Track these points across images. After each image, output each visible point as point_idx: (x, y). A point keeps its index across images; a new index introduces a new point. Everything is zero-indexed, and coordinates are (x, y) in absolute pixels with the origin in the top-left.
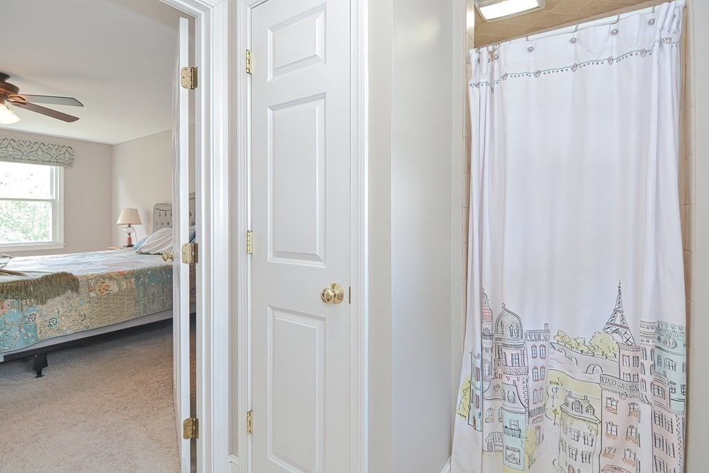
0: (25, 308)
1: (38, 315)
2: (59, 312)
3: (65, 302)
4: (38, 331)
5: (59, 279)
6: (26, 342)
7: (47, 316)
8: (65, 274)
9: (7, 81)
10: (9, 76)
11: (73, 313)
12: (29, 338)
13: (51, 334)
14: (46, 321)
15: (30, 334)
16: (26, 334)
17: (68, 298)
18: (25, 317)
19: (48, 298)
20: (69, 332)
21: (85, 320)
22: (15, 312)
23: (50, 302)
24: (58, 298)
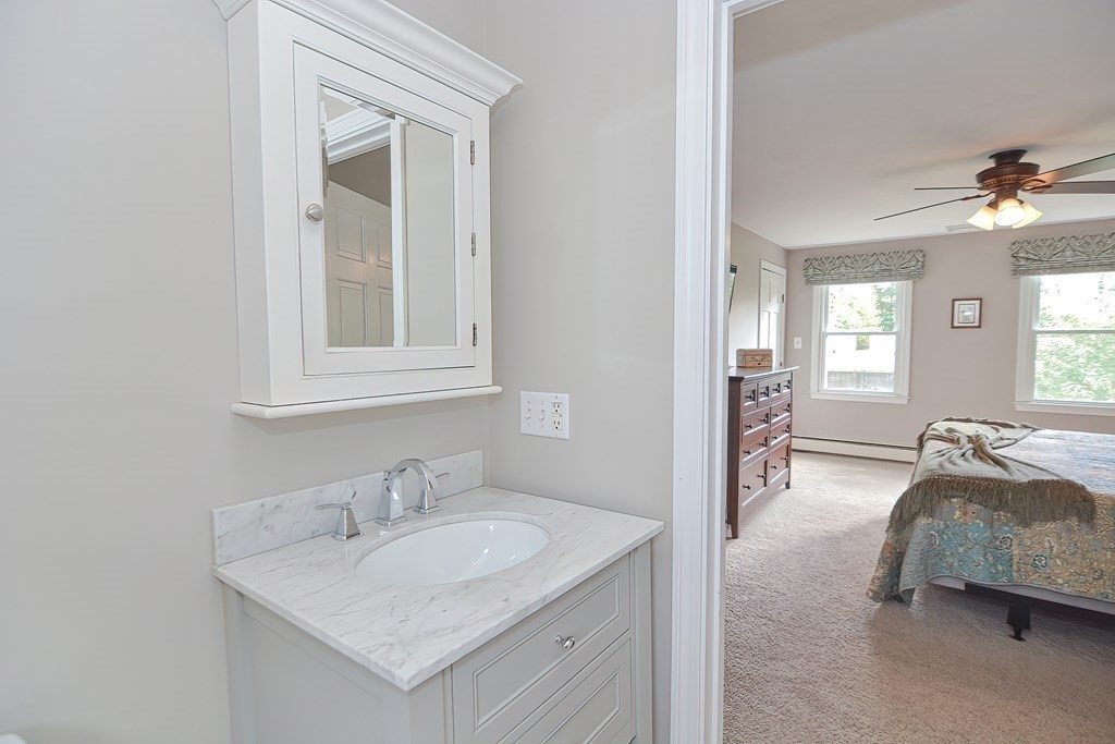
0: (996, 525)
1: (1015, 542)
2: (1051, 548)
3: (1064, 535)
4: (1015, 567)
5: (1058, 492)
6: (993, 577)
7: (1031, 548)
8: (1071, 485)
9: (1022, 161)
10: (1025, 152)
11: (1078, 559)
12: (998, 572)
13: (1034, 579)
14: (1028, 555)
15: (1000, 568)
16: (995, 565)
17: (1070, 530)
18: (997, 539)
19: (1035, 520)
20: (1066, 590)
21: (1101, 581)
22: (982, 525)
23: (1037, 527)
24: (1051, 525)
